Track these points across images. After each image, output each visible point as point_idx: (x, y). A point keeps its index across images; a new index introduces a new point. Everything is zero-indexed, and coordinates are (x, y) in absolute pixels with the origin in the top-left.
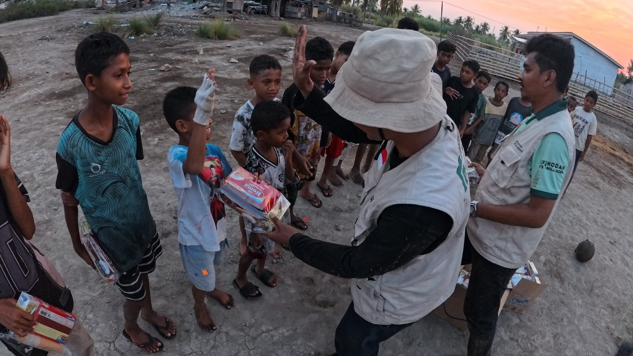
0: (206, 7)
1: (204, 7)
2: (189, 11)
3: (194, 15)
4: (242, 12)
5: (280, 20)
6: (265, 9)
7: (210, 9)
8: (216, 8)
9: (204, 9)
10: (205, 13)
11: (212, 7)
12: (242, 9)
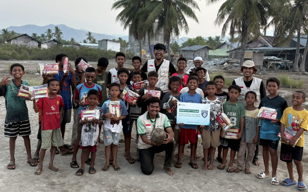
0: (226, 63)
1: (224, 63)
2: (211, 67)
3: (214, 70)
4: (261, 68)
5: (304, 74)
6: (287, 65)
7: (229, 65)
8: (236, 65)
9: (224, 65)
10: (225, 69)
11: (232, 63)
12: (262, 65)
